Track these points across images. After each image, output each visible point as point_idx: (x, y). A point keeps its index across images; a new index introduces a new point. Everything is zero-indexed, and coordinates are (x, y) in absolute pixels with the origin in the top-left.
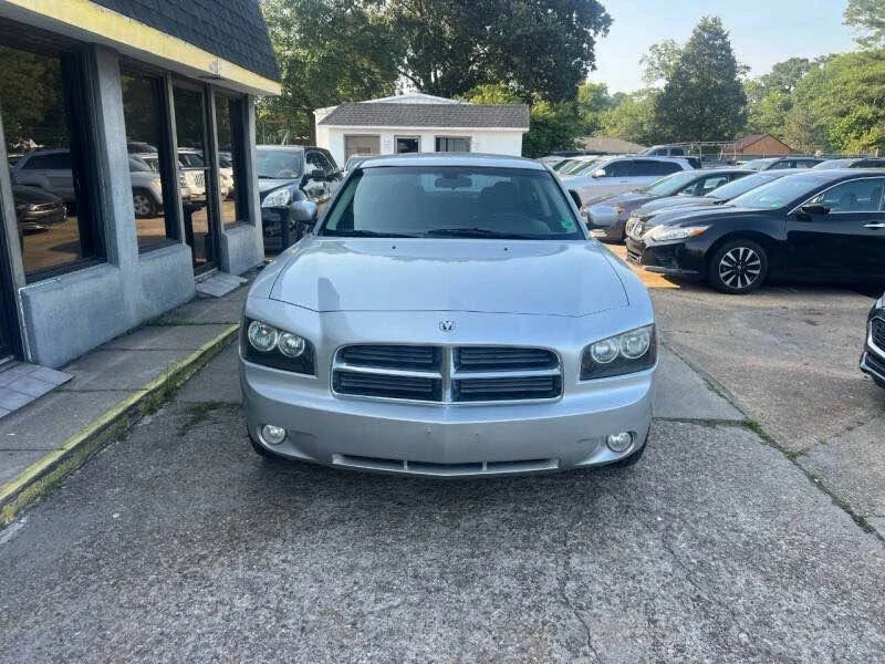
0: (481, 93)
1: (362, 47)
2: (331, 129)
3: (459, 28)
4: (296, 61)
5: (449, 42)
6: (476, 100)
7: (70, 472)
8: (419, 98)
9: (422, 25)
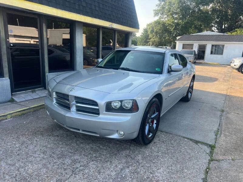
0: (237, 31)
1: (199, 19)
2: (179, 42)
3: (233, 11)
4: (178, 23)
5: (230, 16)
6: (234, 34)
7: (30, 112)
8: (210, 33)
9: (220, 11)
